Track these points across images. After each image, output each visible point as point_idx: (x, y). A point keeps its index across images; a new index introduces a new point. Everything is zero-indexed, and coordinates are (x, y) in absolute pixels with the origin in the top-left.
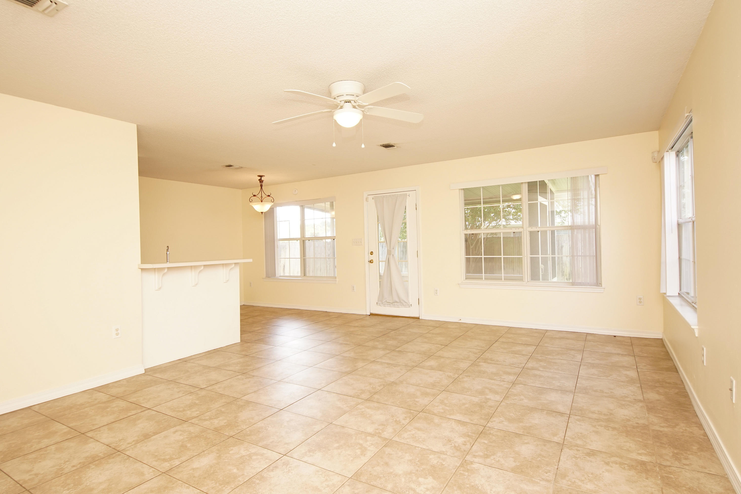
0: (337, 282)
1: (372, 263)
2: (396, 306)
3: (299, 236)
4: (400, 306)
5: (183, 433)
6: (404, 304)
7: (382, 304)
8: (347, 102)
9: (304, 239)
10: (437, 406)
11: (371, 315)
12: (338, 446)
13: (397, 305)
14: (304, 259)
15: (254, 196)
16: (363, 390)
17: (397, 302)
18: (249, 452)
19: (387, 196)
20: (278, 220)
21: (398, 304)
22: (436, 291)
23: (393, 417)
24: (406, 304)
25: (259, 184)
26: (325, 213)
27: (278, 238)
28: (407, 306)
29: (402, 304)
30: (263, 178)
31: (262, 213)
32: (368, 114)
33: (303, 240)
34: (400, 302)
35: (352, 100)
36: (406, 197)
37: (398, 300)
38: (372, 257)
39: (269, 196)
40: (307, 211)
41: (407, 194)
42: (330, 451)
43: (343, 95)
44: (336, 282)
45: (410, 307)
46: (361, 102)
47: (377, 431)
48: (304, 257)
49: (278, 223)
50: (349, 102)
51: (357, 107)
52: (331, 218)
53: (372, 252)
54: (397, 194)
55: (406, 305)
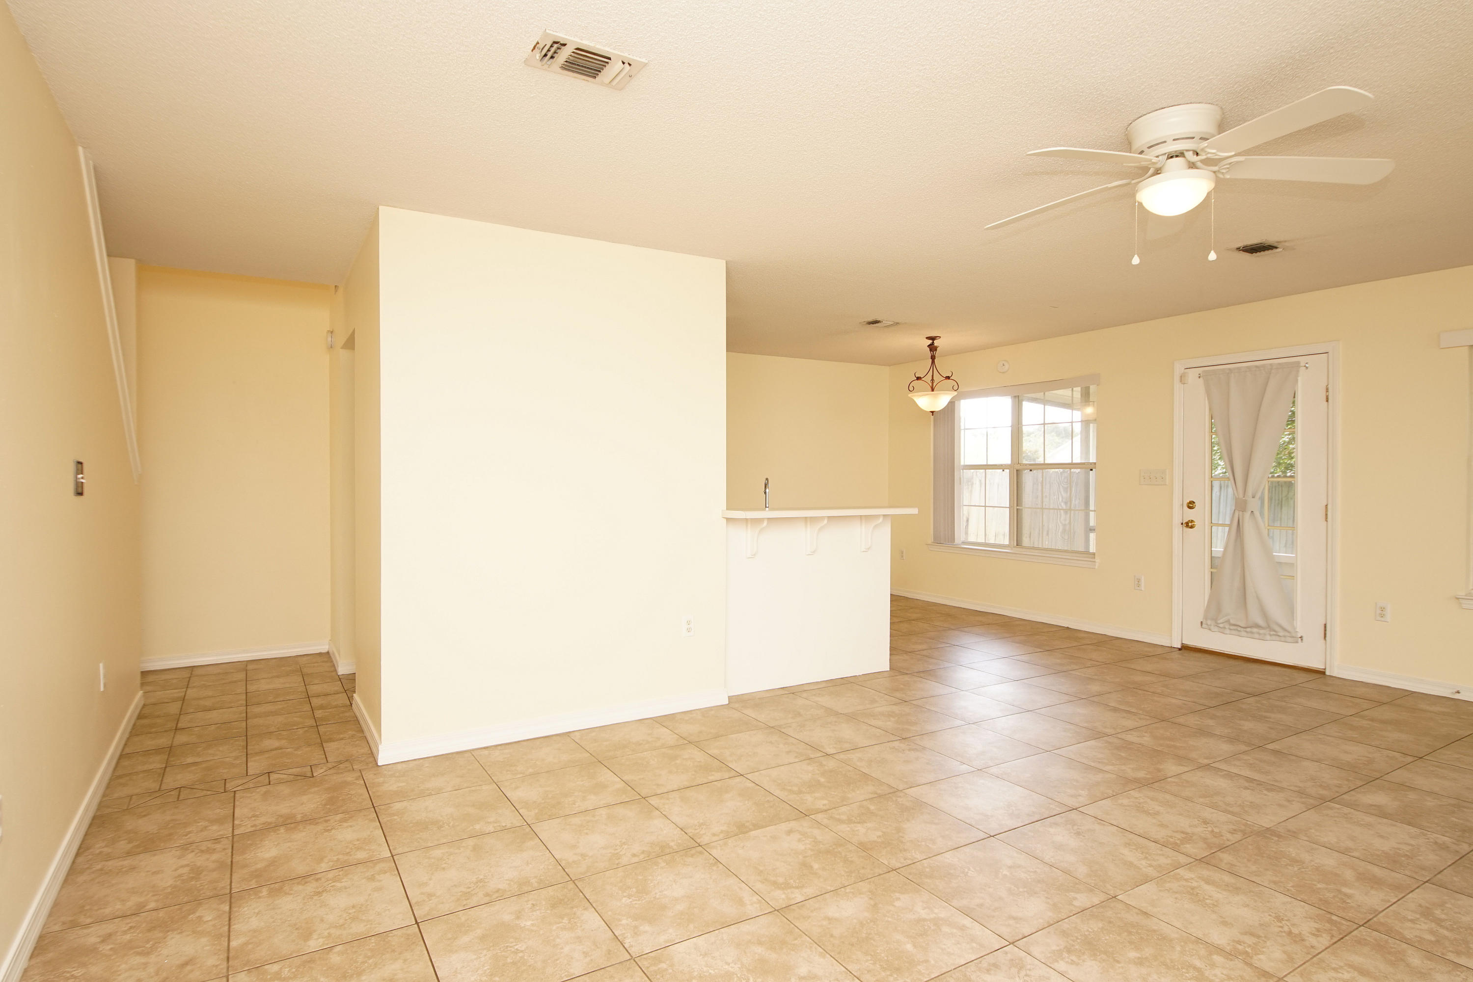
0: (1097, 564)
1: (1192, 527)
2: (1256, 636)
3: (1007, 460)
4: (1268, 637)
5: (804, 839)
6: (1280, 634)
7: (1216, 626)
8: (1172, 157)
9: (1018, 467)
10: (1412, 921)
11: (1185, 648)
12: (1139, 958)
13: (1259, 634)
14: (1017, 509)
15: (918, 378)
16: (1187, 833)
17: (1257, 626)
18: (935, 915)
19: (1239, 368)
20: (962, 427)
21: (1262, 631)
22: (1383, 609)
23: (1281, 922)
24: (1287, 634)
25: (929, 354)
26: (1072, 410)
27: (962, 463)
28: (1289, 639)
29: (1272, 633)
30: (936, 343)
31: (932, 412)
32: (1228, 177)
33: (1017, 470)
34: (1269, 627)
35: (1187, 151)
36: (1298, 371)
37: (1261, 622)
38: (1190, 515)
39: (948, 378)
40: (1027, 406)
41: (1298, 363)
42: (1120, 965)
43: (1165, 142)
44: (1095, 565)
45: (1297, 642)
46: (1214, 151)
47: (1240, 947)
48: (1017, 506)
49: (962, 432)
50: (1180, 154)
51: (1199, 164)
52: (1081, 422)
53: (1192, 502)
54: (1271, 365)
55: (1285, 636)
